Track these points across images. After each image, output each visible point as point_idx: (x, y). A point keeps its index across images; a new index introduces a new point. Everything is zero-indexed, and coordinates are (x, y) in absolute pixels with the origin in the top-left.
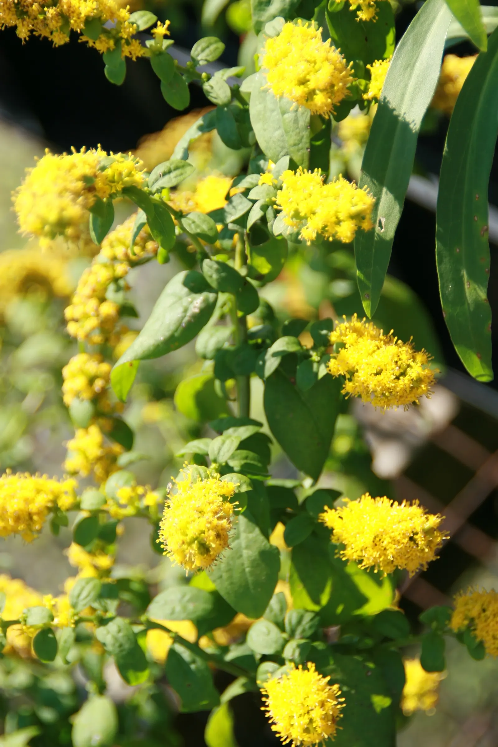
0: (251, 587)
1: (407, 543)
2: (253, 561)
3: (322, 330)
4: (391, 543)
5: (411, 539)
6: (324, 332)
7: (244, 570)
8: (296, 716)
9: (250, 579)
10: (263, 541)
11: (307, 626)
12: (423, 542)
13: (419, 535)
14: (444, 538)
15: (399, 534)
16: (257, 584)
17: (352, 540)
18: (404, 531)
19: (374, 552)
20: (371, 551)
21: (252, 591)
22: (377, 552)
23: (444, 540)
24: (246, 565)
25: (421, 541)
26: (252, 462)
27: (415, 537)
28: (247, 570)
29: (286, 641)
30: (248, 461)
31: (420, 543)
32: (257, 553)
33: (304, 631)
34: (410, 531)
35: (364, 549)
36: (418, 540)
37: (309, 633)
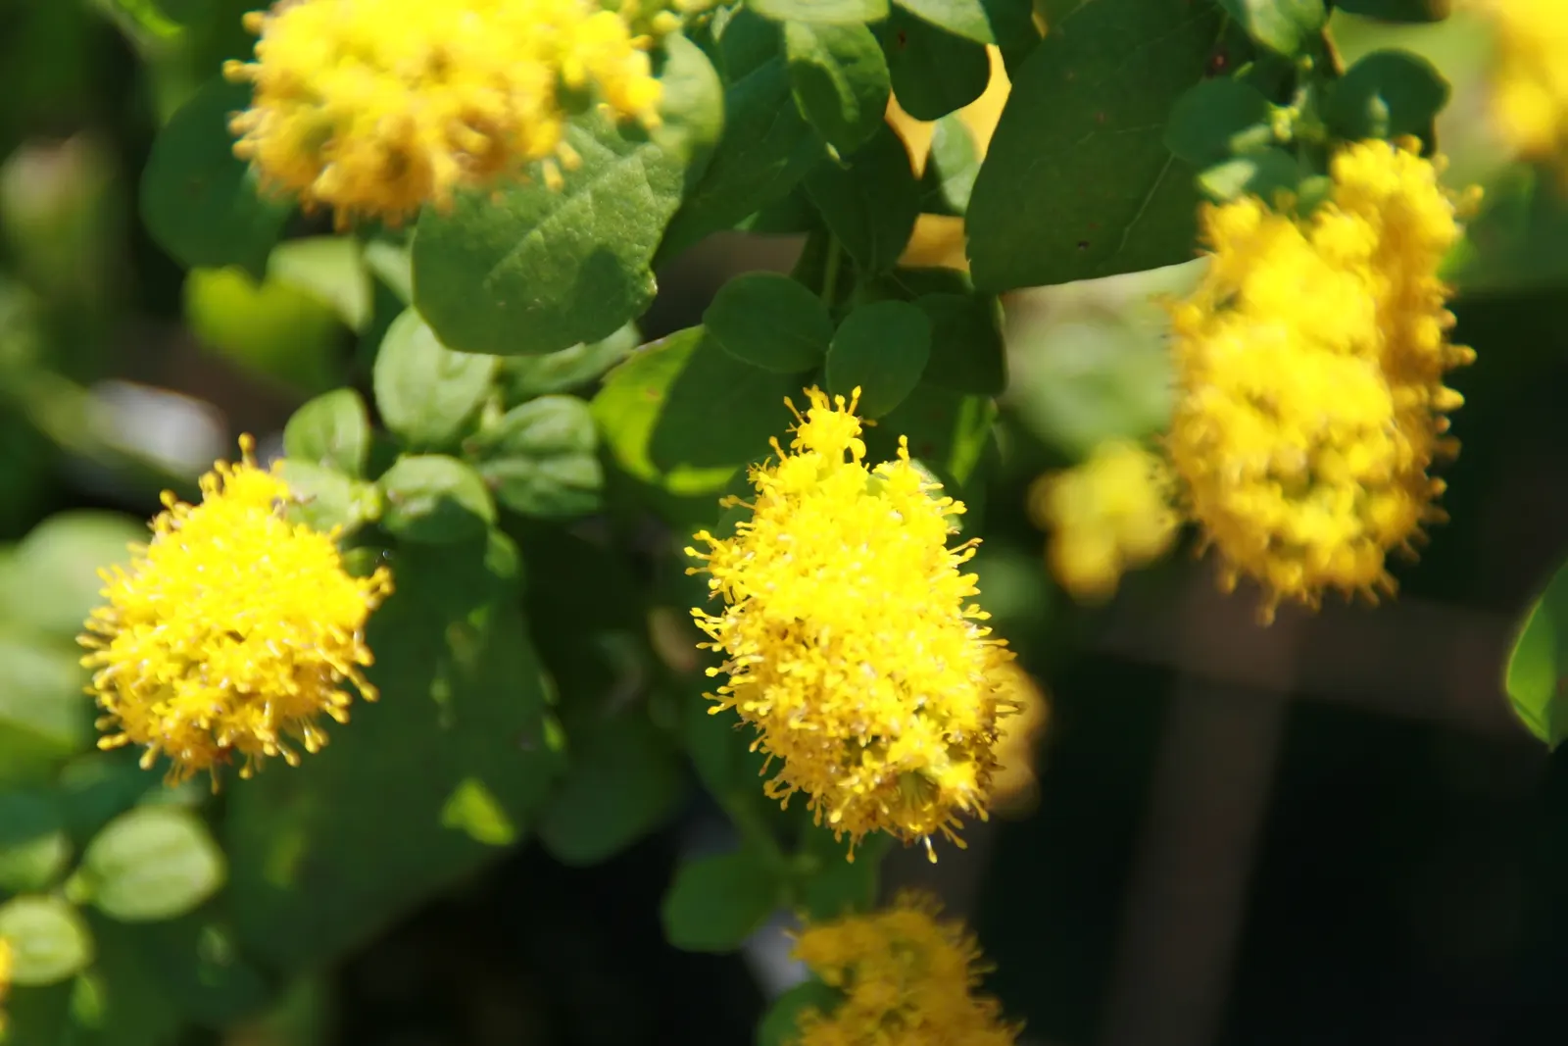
0: (496, 274)
1: (832, 740)
2: (567, 241)
3: (1386, 98)
4: (806, 688)
5: (851, 742)
6: (1379, 107)
7: (531, 225)
8: (161, 631)
9: (514, 260)
10: (643, 242)
11: (540, 485)
12: (860, 789)
13: (877, 765)
14: (928, 842)
15: (847, 699)
16: (510, 287)
17: (763, 549)
18: (863, 709)
19: (758, 641)
20: (756, 631)
21: (487, 284)
22: (761, 653)
23: (922, 843)
24: (546, 223)
25: (861, 781)
26: (842, 87)
27: (867, 757)
28: (536, 235)
29: (451, 448)
30: (836, 75)
31: (855, 779)
32: (598, 240)
33: (520, 483)
34: (876, 729)
35: (750, 604)
36: (861, 769)
37: (521, 502)
